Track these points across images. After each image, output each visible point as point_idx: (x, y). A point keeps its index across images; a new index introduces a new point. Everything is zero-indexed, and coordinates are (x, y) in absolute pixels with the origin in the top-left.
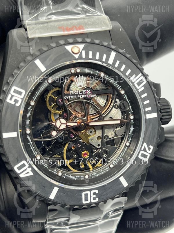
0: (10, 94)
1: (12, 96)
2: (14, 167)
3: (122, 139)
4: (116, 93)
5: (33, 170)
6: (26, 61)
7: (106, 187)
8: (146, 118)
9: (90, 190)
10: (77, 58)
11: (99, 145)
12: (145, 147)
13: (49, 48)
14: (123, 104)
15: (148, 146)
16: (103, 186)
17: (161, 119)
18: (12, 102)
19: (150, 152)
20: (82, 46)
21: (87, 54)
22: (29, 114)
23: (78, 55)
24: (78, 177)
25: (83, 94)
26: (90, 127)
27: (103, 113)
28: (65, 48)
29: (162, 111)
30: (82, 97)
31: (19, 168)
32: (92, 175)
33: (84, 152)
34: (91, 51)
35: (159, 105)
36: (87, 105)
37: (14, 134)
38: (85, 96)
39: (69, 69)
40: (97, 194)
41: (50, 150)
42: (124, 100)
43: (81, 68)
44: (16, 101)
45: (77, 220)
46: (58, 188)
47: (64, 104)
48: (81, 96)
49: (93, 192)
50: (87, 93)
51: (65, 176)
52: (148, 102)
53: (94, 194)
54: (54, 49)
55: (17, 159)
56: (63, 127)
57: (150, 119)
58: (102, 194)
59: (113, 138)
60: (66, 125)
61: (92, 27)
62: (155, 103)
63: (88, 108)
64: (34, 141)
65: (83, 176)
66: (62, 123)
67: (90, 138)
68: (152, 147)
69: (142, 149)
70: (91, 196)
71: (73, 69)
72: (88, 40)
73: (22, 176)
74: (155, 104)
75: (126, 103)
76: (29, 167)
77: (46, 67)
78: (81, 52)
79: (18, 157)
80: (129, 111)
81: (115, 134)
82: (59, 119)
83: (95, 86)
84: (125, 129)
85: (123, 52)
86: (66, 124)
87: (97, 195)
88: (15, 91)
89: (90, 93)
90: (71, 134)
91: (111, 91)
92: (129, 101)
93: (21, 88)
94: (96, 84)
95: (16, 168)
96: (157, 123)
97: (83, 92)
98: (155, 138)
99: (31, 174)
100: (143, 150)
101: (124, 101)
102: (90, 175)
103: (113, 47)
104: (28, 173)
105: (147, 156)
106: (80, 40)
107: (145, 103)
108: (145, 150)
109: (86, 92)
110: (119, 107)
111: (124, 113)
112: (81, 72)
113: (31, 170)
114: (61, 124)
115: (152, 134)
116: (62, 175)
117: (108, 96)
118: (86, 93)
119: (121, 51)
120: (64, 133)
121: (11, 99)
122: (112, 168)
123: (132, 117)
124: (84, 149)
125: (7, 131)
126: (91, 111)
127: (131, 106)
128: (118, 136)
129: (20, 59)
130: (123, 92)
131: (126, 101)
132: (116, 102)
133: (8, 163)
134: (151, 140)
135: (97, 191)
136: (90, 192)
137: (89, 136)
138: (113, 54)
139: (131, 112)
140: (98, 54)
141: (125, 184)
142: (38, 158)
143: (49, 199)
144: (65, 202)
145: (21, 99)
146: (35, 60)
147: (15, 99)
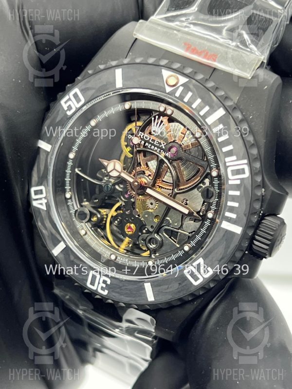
0: (69, 96)
1: (69, 99)
2: (32, 187)
4: (208, 171)
5: (48, 205)
7: (123, 283)
8: (221, 225)
10: (167, 92)
11: (152, 227)
12: (199, 264)
14: (208, 190)
16: (119, 279)
18: (65, 107)
19: (207, 276)
20: (183, 80)
23: (172, 89)
24: (104, 250)
25: (152, 144)
27: (181, 188)
30: (151, 147)
31: (36, 193)
32: (122, 259)
33: (130, 225)
34: (191, 91)
36: (165, 165)
39: (159, 104)
42: (213, 185)
43: (175, 111)
44: (70, 108)
46: (65, 246)
48: (150, 145)
49: (103, 278)
50: (161, 146)
51: (88, 239)
52: (236, 204)
53: (105, 282)
56: (114, 174)
58: (115, 289)
59: (176, 229)
60: (118, 174)
64: (75, 171)
65: (109, 254)
68: (211, 271)
69: (194, 264)
70: (100, 282)
71: (163, 105)
73: (35, 204)
75: (214, 191)
76: (45, 198)
80: (211, 204)
81: (182, 226)
82: (114, 162)
83: (188, 146)
84: (198, 227)
86: (120, 173)
87: (108, 287)
91: (205, 164)
92: (218, 191)
94: (191, 144)
95: (33, 190)
97: (156, 142)
98: (222, 262)
99: (44, 208)
100: (195, 267)
101: (212, 188)
102: (118, 258)
104: (41, 204)
105: (198, 278)
106: (188, 71)
107: (231, 204)
112: (172, 115)
113: (46, 203)
114: (114, 169)
116: (85, 235)
117: (199, 169)
118: (158, 145)
121: (66, 102)
123: (210, 215)
124: (132, 220)
127: (217, 200)
128: (184, 231)
130: (214, 173)
131: (214, 189)
132: (204, 184)
134: (213, 259)
135: (109, 282)
136: (100, 276)
138: (221, 112)
139: (213, 207)
140: (199, 101)
141: (151, 298)
142: (68, 195)
143: (52, 253)
145: (76, 108)
146: (117, 68)
147: (70, 105)
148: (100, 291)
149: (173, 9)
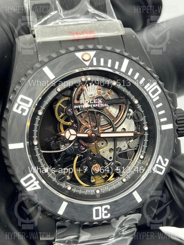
0: (17, 103)
1: (19, 105)
2: (20, 179)
3: (136, 151)
4: (129, 103)
5: (41, 184)
6: (34, 69)
7: (118, 202)
8: (161, 129)
9: (101, 205)
10: (88, 65)
11: (111, 158)
12: (160, 160)
13: (58, 55)
14: (137, 114)
15: (163, 159)
16: (115, 201)
17: (177, 130)
18: (19, 112)
19: (166, 165)
20: (92, 53)
21: (98, 61)
22: (36, 125)
23: (89, 62)
24: (89, 191)
25: (94, 104)
26: (101, 139)
27: (115, 124)
28: (75, 55)
29: (179, 122)
30: (93, 106)
31: (26, 181)
32: (104, 189)
33: (95, 165)
34: (102, 58)
35: (175, 115)
36: (98, 115)
37: (20, 145)
38: (96, 105)
40: (109, 209)
41: (59, 163)
42: (138, 110)
43: (92, 76)
44: (23, 110)
45: (88, 238)
46: (67, 203)
47: (73, 113)
48: (91, 105)
49: (104, 207)
50: (99, 102)
51: (74, 190)
52: (163, 112)
53: (106, 209)
54: (64, 56)
55: (24, 172)
56: (73, 138)
57: (165, 131)
58: (114, 210)
59: (126, 150)
61: (104, 32)
62: (170, 113)
63: (100, 118)
64: (41, 152)
65: (94, 191)
66: (72, 134)
67: (101, 150)
68: (167, 160)
69: (157, 162)
70: (103, 211)
71: (83, 77)
72: (100, 47)
74: (170, 115)
75: (140, 113)
76: (36, 180)
77: (55, 74)
78: (92, 59)
79: (24, 170)
80: (143, 121)
81: (129, 146)
82: (69, 130)
83: (107, 96)
84: (138, 141)
85: (137, 59)
86: (76, 135)
87: (109, 211)
88: (22, 100)
89: (101, 102)
90: (81, 146)
91: (124, 100)
92: (143, 111)
93: (29, 96)
94: (108, 93)
95: (22, 181)
96: (173, 135)
97: (94, 101)
98: (171, 151)
99: (39, 187)
100: (158, 164)
101: (138, 112)
102: (101, 190)
103: (126, 54)
104: (35, 186)
105: (162, 169)
106: (91, 46)
107: (160, 113)
108: (160, 163)
109: (97, 101)
110: (133, 118)
111: (138, 124)
112: (92, 80)
113: (39, 184)
115: (167, 146)
116: (71, 189)
117: (120, 106)
119: (134, 58)
120: (73, 145)
121: (17, 108)
122: (125, 182)
123: (146, 128)
124: (95, 161)
125: (13, 142)
126: (103, 122)
127: (145, 117)
128: (132, 149)
129: (28, 67)
130: (136, 102)
131: (140, 111)
132: (129, 112)
133: (14, 176)
134: (166, 152)
135: (108, 207)
136: (102, 207)
137: (100, 148)
138: (126, 62)
139: (145, 123)
140: (110, 61)
141: (139, 199)
142: (46, 171)
143: (58, 214)
144: (74, 218)
145: (29, 108)
146: (44, 67)
147: (22, 109)
148: (104, 217)
149: (41, 17)
